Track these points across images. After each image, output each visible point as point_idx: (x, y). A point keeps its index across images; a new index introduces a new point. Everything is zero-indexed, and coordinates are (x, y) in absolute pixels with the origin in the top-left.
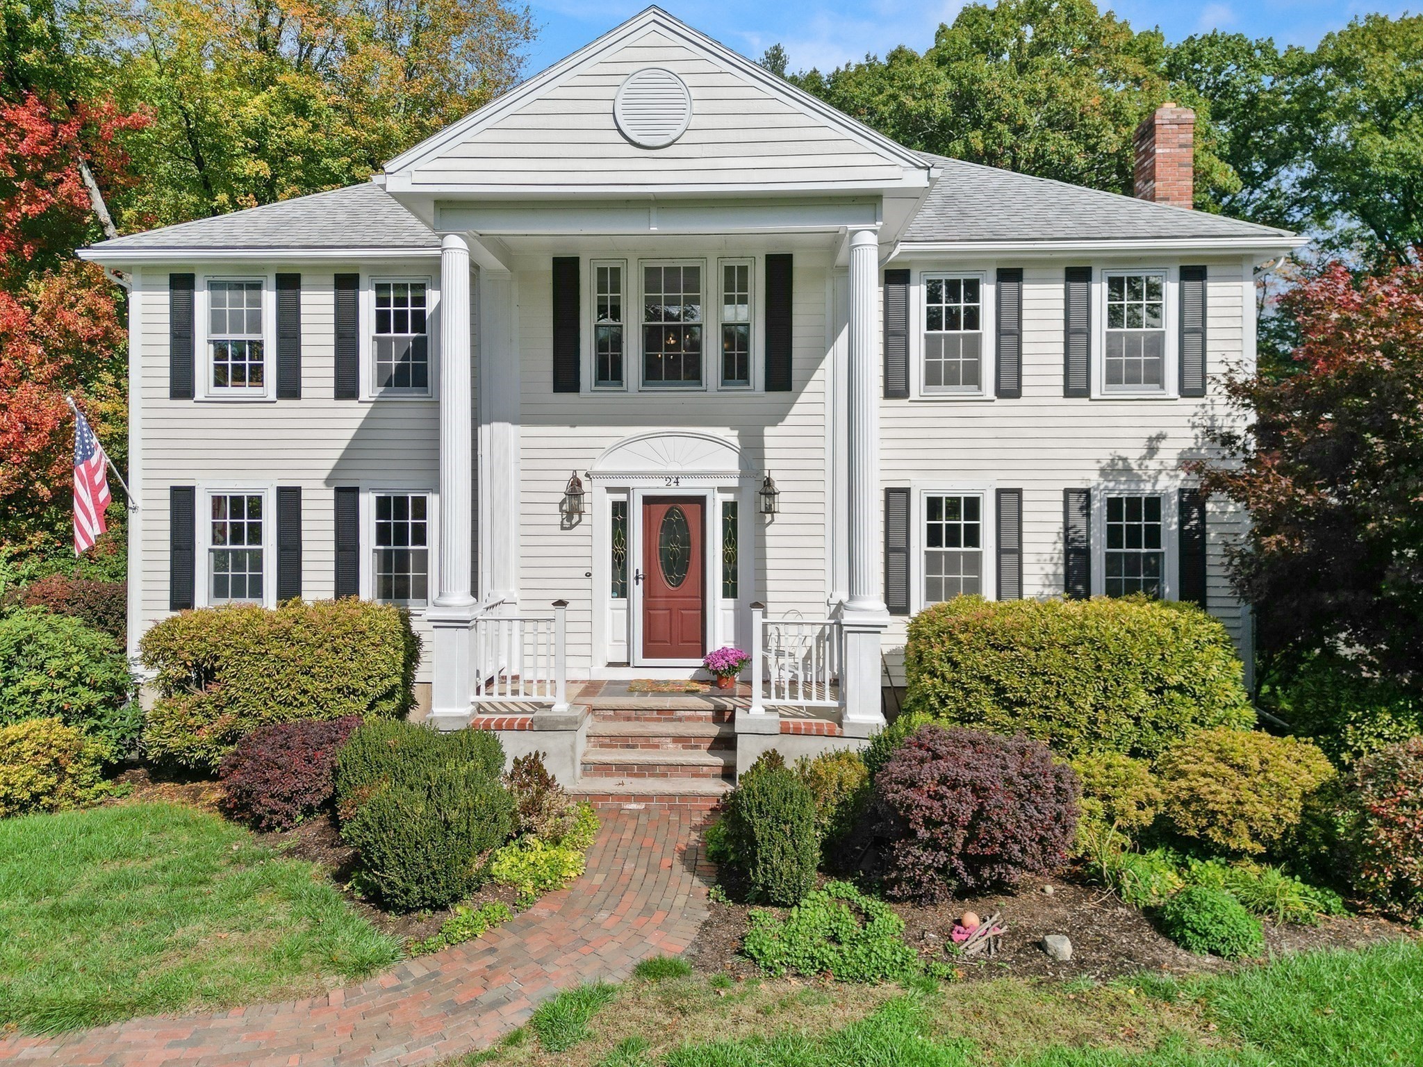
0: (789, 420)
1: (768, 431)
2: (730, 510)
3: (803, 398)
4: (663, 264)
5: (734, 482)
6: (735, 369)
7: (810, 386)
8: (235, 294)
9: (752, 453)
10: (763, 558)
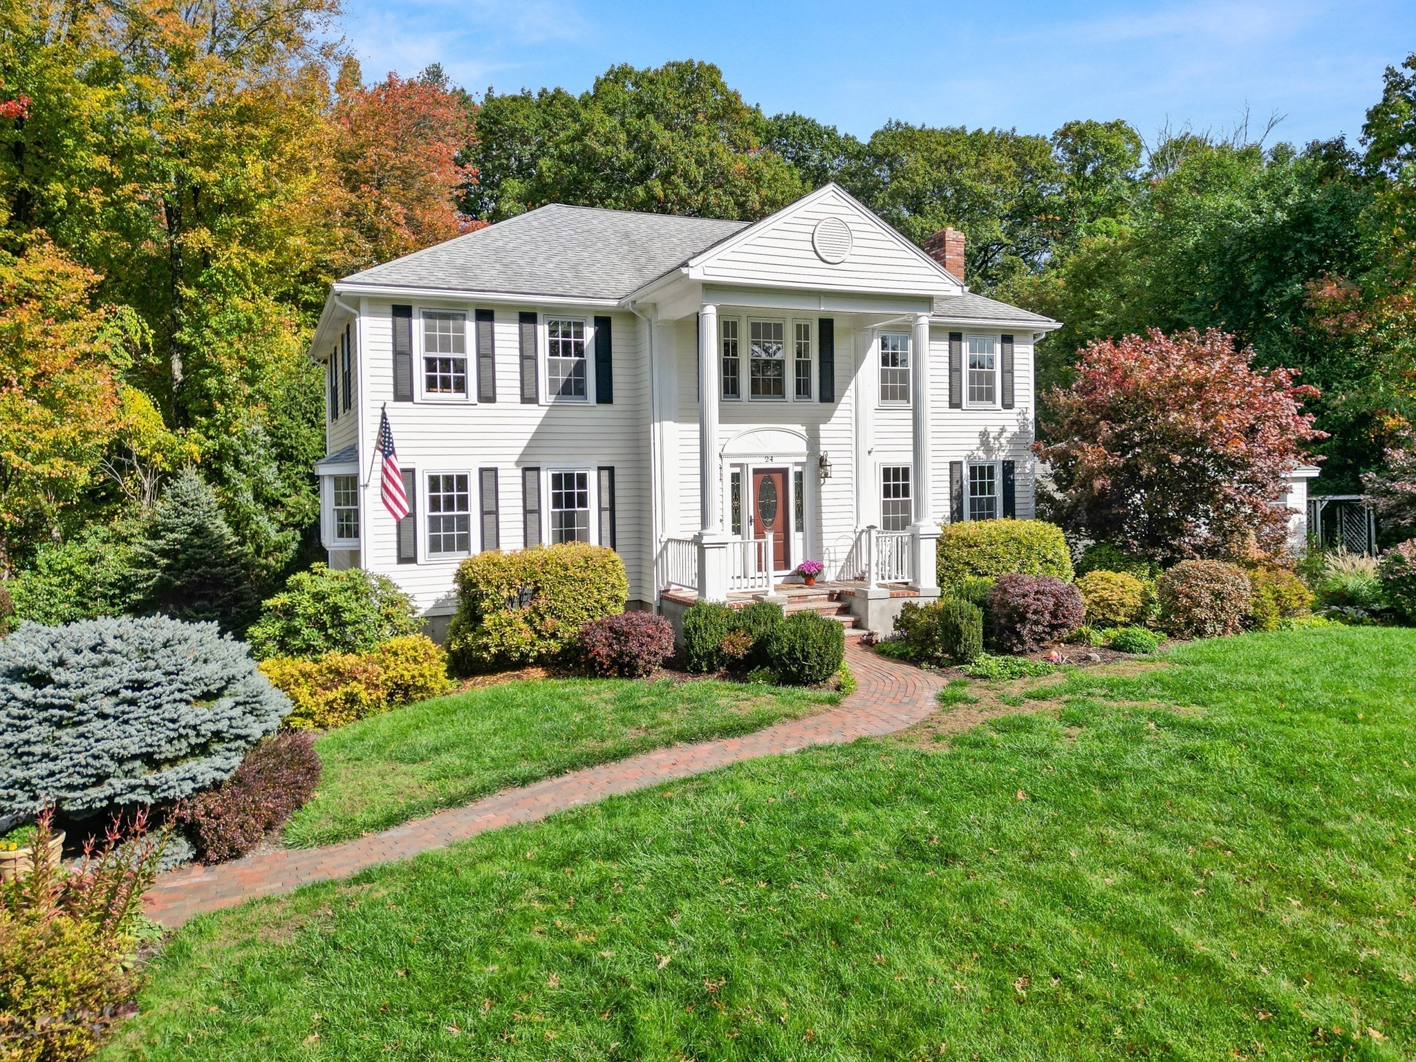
0: (833, 420)
1: (822, 427)
2: (799, 476)
3: (840, 407)
4: (762, 321)
5: (804, 459)
6: (803, 389)
7: (844, 400)
8: (445, 323)
9: (813, 441)
10: (820, 506)
